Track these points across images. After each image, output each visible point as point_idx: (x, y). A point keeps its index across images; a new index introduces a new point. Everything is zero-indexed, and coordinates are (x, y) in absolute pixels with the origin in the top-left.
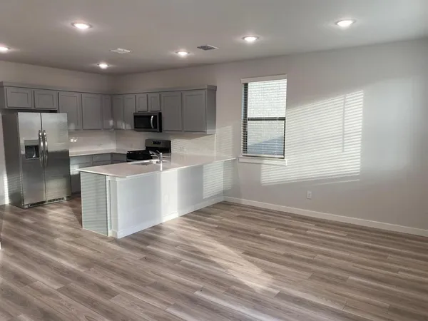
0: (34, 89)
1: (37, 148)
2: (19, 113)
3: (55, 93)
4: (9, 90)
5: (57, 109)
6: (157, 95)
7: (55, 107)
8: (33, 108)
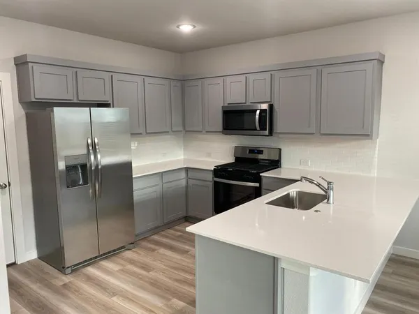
0: (75, 69)
1: (84, 167)
2: (55, 109)
3: (107, 76)
4: (37, 69)
5: (110, 102)
6: (268, 76)
7: (106, 98)
8: (75, 101)
